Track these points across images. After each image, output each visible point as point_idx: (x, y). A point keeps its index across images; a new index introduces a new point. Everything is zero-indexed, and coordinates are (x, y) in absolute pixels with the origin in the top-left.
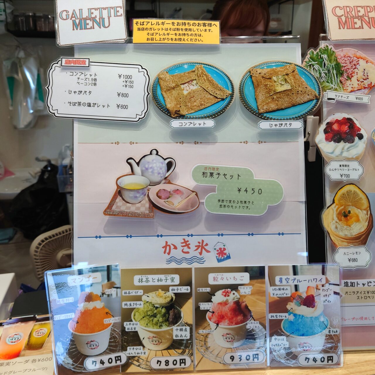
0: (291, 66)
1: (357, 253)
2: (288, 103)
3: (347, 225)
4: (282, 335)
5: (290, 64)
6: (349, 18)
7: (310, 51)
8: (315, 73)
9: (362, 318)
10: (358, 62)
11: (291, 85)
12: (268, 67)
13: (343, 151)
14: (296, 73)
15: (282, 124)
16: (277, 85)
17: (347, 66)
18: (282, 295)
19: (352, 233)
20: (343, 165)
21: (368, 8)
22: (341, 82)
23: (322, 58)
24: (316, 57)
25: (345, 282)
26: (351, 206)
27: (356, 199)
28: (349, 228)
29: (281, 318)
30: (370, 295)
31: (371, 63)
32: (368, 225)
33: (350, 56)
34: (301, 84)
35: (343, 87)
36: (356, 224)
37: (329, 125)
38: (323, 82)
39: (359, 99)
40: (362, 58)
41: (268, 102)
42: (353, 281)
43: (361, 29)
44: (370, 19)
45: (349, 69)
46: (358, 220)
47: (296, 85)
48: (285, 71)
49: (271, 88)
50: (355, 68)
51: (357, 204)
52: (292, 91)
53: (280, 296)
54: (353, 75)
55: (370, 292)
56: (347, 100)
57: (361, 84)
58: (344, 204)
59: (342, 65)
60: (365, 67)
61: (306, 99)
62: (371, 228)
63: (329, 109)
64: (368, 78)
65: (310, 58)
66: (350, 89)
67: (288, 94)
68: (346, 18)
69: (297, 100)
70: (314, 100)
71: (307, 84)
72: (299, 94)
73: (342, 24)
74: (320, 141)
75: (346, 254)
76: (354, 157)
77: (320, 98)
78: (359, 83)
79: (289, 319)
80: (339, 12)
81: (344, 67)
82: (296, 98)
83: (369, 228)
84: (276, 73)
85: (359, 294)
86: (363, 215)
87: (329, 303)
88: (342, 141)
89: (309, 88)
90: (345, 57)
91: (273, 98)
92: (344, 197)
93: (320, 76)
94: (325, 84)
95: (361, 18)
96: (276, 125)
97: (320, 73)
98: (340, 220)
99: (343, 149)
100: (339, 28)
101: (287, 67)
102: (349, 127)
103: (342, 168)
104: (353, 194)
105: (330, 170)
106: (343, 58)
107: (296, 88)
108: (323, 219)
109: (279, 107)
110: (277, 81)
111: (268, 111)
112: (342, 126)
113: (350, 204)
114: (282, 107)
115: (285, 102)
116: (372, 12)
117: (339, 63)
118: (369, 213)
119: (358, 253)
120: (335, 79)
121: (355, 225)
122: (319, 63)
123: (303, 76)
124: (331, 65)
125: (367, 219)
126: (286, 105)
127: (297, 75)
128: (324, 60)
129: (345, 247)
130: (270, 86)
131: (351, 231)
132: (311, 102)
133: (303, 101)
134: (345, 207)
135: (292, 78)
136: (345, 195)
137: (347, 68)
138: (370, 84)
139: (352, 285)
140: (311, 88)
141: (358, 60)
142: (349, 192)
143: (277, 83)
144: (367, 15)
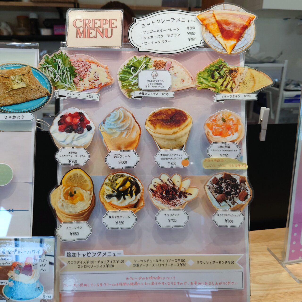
0: (27, 68)
1: (78, 227)
2: (23, 98)
3: (72, 203)
4: (3, 299)
5: (26, 66)
6: (86, 29)
7: (45, 56)
8: (50, 74)
9: (82, 284)
10: (90, 66)
11: (26, 84)
12: (7, 68)
13: (73, 140)
14: (31, 74)
15: (15, 116)
16: (14, 83)
17: (80, 69)
18: (4, 264)
19: (76, 210)
20: (72, 152)
21: (104, 21)
22: (74, 82)
23: (57, 62)
24: (51, 61)
25: (68, 253)
26: (77, 187)
27: (81, 181)
28: (74, 206)
29: (2, 284)
30: (89, 264)
31: (101, 66)
32: (91, 204)
33: (83, 61)
34: (35, 83)
35: (76, 87)
36: (80, 202)
37: (63, 117)
38: (57, 82)
39: (90, 96)
40: (93, 63)
41: (5, 97)
42: (74, 252)
43: (95, 38)
44: (104, 30)
45: (81, 71)
46: (82, 199)
47: (30, 84)
48: (22, 72)
49: (9, 86)
50: (87, 71)
51: (82, 186)
52: (27, 89)
53: (3, 265)
54: (85, 76)
55: (89, 262)
56: (79, 97)
57: (91, 84)
58: (70, 185)
59: (75, 68)
60: (95, 71)
61: (38, 96)
62: (93, 206)
63: (65, 104)
64: (98, 80)
65: (45, 61)
66: (82, 88)
67: (23, 91)
68: (83, 29)
69: (31, 96)
70: (45, 96)
71: (40, 84)
72: (33, 92)
73: (79, 34)
74: (54, 131)
75: (69, 228)
76: (83, 145)
77: (51, 95)
78: (90, 83)
79: (9, 285)
80: (79, 24)
81: (77, 70)
82: (30, 95)
83: (91, 207)
84: (14, 74)
85: (79, 264)
86: (87, 195)
87: (44, 272)
88: (73, 131)
89: (42, 86)
90: (78, 61)
91: (10, 94)
92: (71, 179)
93: (55, 77)
94: (60, 83)
95: (96, 29)
96: (10, 117)
97: (55, 74)
98: (66, 199)
99: (73, 138)
100: (76, 37)
101: (24, 69)
102: (80, 120)
103: (71, 154)
104: (79, 177)
105: (60, 156)
106: (76, 63)
107: (30, 87)
108: (51, 198)
109: (15, 102)
110: (14, 80)
111: (5, 105)
112: (74, 119)
113: (76, 185)
114: (17, 102)
115: (20, 97)
116: (107, 24)
117: (73, 66)
118: (92, 193)
119: (80, 228)
120: (68, 80)
121: (79, 204)
122: (54, 66)
123: (37, 77)
124: (65, 68)
125: (90, 198)
126: (20, 100)
127: (32, 75)
128: (58, 64)
129: (69, 222)
130: (8, 84)
131: (76, 209)
132: (43, 98)
133: (36, 98)
134: (71, 188)
135: (27, 77)
136: (72, 178)
137: (80, 71)
138: (100, 84)
139: (74, 255)
140: (44, 87)
141: (90, 64)
142: (75, 175)
143: (14, 82)
144: (102, 27)
